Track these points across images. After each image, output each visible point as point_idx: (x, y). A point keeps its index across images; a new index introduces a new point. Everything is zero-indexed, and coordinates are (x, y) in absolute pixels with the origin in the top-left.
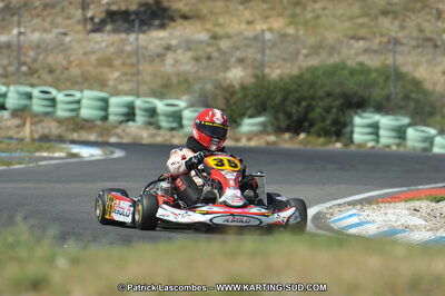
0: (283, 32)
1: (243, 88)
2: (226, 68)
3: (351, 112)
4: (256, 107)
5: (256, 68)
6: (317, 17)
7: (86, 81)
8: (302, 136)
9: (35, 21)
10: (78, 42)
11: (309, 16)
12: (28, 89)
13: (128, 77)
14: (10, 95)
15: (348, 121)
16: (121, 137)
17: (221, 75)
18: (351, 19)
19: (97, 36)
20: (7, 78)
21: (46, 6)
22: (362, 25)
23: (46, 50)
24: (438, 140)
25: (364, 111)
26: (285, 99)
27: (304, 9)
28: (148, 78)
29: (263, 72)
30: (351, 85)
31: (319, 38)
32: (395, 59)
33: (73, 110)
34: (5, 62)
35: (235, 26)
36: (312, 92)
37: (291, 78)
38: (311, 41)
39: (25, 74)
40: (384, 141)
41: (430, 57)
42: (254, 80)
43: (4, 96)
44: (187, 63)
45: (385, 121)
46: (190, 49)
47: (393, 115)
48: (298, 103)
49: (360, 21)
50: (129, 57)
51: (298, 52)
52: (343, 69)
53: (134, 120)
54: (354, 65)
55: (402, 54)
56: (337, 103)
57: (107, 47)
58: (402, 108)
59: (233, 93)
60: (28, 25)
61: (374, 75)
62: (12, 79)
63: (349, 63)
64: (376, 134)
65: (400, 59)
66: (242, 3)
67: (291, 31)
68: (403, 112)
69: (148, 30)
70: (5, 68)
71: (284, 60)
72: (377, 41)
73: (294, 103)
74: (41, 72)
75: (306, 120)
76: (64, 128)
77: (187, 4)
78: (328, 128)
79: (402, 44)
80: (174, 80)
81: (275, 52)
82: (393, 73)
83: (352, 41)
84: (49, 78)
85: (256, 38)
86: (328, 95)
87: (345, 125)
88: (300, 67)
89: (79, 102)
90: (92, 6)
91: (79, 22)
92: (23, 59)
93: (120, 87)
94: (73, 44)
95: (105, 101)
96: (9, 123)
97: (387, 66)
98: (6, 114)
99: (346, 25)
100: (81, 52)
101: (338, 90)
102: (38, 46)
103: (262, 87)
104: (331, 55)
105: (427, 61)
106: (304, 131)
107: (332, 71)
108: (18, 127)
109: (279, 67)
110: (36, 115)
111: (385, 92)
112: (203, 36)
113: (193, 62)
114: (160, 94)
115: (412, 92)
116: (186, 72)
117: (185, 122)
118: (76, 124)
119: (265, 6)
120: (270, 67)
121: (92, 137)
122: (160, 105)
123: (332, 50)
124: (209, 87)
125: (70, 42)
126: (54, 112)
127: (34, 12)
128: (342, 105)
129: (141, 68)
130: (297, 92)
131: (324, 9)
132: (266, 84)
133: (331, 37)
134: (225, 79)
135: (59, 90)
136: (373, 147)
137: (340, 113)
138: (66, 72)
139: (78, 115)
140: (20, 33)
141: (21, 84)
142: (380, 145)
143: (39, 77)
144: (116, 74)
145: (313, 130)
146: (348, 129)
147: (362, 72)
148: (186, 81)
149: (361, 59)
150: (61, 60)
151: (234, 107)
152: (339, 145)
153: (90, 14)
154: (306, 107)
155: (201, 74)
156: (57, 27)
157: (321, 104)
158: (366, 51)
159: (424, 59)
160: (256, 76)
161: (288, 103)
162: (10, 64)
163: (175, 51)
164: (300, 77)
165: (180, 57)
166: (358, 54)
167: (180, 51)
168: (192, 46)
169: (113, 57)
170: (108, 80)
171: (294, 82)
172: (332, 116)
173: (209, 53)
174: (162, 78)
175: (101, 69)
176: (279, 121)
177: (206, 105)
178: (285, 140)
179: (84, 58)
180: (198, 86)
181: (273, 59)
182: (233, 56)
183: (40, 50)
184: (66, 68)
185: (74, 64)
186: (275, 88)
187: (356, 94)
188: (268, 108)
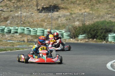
0: (89, 12)
1: (79, 27)
2: (74, 22)
3: (108, 33)
4: (83, 32)
5: (82, 22)
6: (98, 8)
7: (38, 26)
8: (95, 39)
9: (24, 10)
10: (36, 15)
11: (96, 8)
12: (24, 28)
13: (49, 24)
14: (19, 29)
17: (73, 24)
18: (107, 9)
19: (41, 14)
20: (17, 25)
21: (27, 6)
22: (109, 10)
23: (27, 18)
25: (111, 33)
26: (90, 30)
27: (94, 6)
28: (54, 25)
29: (84, 23)
30: (108, 26)
31: (99, 14)
33: (35, 33)
34: (17, 21)
35: (76, 11)
36: (97, 28)
37: (92, 24)
38: (97, 15)
39: (22, 24)
42: (82, 25)
43: (17, 29)
44: (64, 21)
46: (65, 17)
48: (94, 31)
49: (109, 9)
50: (49, 19)
51: (93, 17)
52: (105, 22)
54: (108, 21)
56: (104, 31)
57: (43, 16)
59: (77, 29)
60: (23, 11)
61: (113, 24)
62: (19, 25)
63: (106, 20)
66: (78, 5)
67: (91, 12)
69: (54, 12)
70: (17, 22)
71: (89, 20)
72: (114, 15)
73: (93, 31)
74: (26, 23)
75: (96, 35)
76: (33, 38)
77: (63, 5)
78: (102, 38)
80: (61, 25)
81: (87, 18)
83: (107, 15)
84: (28, 25)
85: (82, 14)
86: (102, 29)
87: (106, 37)
88: (94, 22)
89: (37, 31)
90: (39, 6)
91: (36, 10)
92: (22, 20)
93: (47, 27)
95: (43, 31)
96: (19, 37)
98: (18, 34)
99: (106, 10)
100: (37, 18)
101: (104, 28)
102: (25, 17)
103: (84, 27)
104: (102, 18)
106: (95, 38)
107: (103, 23)
108: (21, 37)
109: (88, 22)
110: (25, 34)
112: (68, 14)
113: (66, 21)
114: (58, 29)
116: (64, 23)
117: (64, 36)
118: (36, 37)
119: (84, 6)
120: (86, 22)
122: (58, 32)
123: (102, 17)
125: (34, 15)
126: (30, 34)
127: (24, 8)
128: (105, 31)
129: (52, 22)
130: (93, 28)
131: (100, 6)
132: (85, 26)
133: (102, 14)
134: (75, 25)
135: (31, 28)
136: (113, 42)
137: (105, 34)
139: (36, 35)
140: (21, 13)
141: (22, 26)
143: (26, 25)
144: (46, 24)
145: (98, 38)
146: (107, 38)
147: (110, 23)
148: (64, 25)
149: (110, 19)
150: (31, 20)
151: (77, 32)
152: (105, 42)
153: (38, 8)
154: (96, 32)
155: (68, 23)
156: (30, 12)
157: (100, 31)
158: (111, 17)
160: (82, 24)
161: (91, 31)
162: (18, 21)
163: (61, 18)
164: (94, 24)
166: (109, 18)
167: (62, 18)
168: (65, 16)
169: (45, 19)
170: (44, 25)
171: (93, 26)
172: (103, 34)
173: (70, 18)
174: (58, 24)
175: (42, 22)
176: (89, 36)
177: (70, 32)
178: (90, 41)
179: (37, 19)
180: (67, 27)
181: (87, 20)
182: (76, 19)
183: (26, 18)
184: (33, 22)
185: (35, 21)
186: (88, 27)
187: (109, 28)
188: (86, 32)
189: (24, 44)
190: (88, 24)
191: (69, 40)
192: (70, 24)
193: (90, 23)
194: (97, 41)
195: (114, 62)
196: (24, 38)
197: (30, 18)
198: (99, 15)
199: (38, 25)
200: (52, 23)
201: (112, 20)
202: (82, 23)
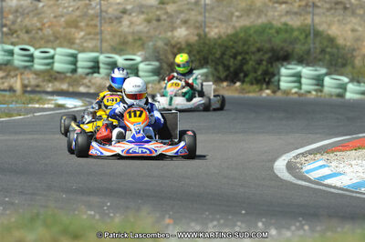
1: (189, 45)
2: (173, 29)
3: (277, 63)
4: (200, 60)
5: (197, 28)
7: (58, 40)
8: (238, 84)
10: (50, 7)
12: (11, 47)
13: (92, 36)
15: (276, 72)
16: (89, 87)
17: (169, 34)
24: (350, 86)
25: (289, 64)
26: (223, 54)
28: (108, 37)
29: (204, 31)
30: (277, 41)
31: (249, 2)
32: (313, 19)
33: (48, 64)
36: (246, 47)
37: (228, 36)
38: (243, 5)
39: (7, 34)
40: (305, 87)
41: (341, 18)
42: (196, 38)
44: (140, 25)
45: (306, 71)
46: (143, 13)
47: (312, 66)
48: (234, 57)
50: (92, 20)
51: (232, 14)
52: (270, 28)
53: (99, 73)
54: (279, 25)
55: (318, 15)
56: (267, 56)
57: (73, 11)
58: (320, 60)
59: (180, 49)
61: (296, 33)
63: (274, 22)
64: (300, 82)
65: (317, 20)
68: (321, 63)
71: (220, 21)
72: (296, 5)
73: (231, 57)
74: (19, 32)
75: (241, 71)
76: (40, 80)
78: (259, 78)
79: (318, 7)
80: (130, 38)
81: (213, 14)
82: (312, 31)
83: (276, 5)
84: (26, 37)
85: (197, 3)
86: (259, 50)
87: (274, 75)
88: (234, 27)
89: (52, 57)
92: (4, 21)
93: (85, 45)
94: (45, 8)
95: (75, 56)
97: (306, 26)
100: (52, 15)
101: (267, 46)
102: (17, 11)
103: (204, 43)
104: (259, 16)
105: (339, 21)
106: (239, 80)
107: (262, 30)
108: (2, 78)
109: (216, 27)
110: (17, 69)
111: (306, 47)
112: (153, 2)
113: (145, 24)
114: (120, 52)
115: (327, 47)
116: (140, 32)
117: (141, 74)
118: (51, 76)
120: (209, 27)
121: (64, 87)
122: (120, 60)
123: (260, 12)
124: (160, 44)
125: (43, 7)
126: (32, 66)
128: (270, 58)
129: (103, 28)
130: (233, 47)
132: (207, 42)
133: (259, 2)
134: (173, 38)
135: (36, 49)
136: (296, 93)
137: (269, 65)
138: (39, 32)
139: (52, 69)
141: (4, 43)
142: (302, 91)
143: (18, 37)
144: (82, 34)
145: (247, 79)
146: (276, 78)
147: (286, 31)
148: (140, 39)
149: (284, 20)
150: (36, 22)
152: (268, 91)
154: (241, 60)
155: (152, 33)
157: (253, 57)
158: (288, 13)
159: (336, 19)
160: (199, 35)
161: (226, 57)
163: (130, 14)
164: (236, 35)
165: (135, 19)
166: (281, 16)
167: (134, 14)
168: (143, 10)
169: (79, 19)
170: (75, 39)
171: (231, 40)
172: (263, 67)
173: (159, 16)
174: (120, 36)
175: (69, 30)
176: (219, 72)
177: (158, 60)
178: (223, 88)
179: (54, 20)
180: (151, 44)
181: (212, 20)
182: (178, 18)
183: (18, 14)
184: (41, 29)
185: (47, 25)
186: (215, 44)
187: (282, 49)
188: (210, 61)
189: (14, 99)
190: (216, 34)
191: (158, 86)
192: (160, 34)
193: (222, 31)
194: (244, 89)
195: (297, 157)
196: (13, 80)
197: (31, 15)
198: (251, 6)
199: (57, 38)
200: (101, 32)
201: (290, 23)
202: (196, 32)
